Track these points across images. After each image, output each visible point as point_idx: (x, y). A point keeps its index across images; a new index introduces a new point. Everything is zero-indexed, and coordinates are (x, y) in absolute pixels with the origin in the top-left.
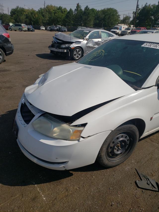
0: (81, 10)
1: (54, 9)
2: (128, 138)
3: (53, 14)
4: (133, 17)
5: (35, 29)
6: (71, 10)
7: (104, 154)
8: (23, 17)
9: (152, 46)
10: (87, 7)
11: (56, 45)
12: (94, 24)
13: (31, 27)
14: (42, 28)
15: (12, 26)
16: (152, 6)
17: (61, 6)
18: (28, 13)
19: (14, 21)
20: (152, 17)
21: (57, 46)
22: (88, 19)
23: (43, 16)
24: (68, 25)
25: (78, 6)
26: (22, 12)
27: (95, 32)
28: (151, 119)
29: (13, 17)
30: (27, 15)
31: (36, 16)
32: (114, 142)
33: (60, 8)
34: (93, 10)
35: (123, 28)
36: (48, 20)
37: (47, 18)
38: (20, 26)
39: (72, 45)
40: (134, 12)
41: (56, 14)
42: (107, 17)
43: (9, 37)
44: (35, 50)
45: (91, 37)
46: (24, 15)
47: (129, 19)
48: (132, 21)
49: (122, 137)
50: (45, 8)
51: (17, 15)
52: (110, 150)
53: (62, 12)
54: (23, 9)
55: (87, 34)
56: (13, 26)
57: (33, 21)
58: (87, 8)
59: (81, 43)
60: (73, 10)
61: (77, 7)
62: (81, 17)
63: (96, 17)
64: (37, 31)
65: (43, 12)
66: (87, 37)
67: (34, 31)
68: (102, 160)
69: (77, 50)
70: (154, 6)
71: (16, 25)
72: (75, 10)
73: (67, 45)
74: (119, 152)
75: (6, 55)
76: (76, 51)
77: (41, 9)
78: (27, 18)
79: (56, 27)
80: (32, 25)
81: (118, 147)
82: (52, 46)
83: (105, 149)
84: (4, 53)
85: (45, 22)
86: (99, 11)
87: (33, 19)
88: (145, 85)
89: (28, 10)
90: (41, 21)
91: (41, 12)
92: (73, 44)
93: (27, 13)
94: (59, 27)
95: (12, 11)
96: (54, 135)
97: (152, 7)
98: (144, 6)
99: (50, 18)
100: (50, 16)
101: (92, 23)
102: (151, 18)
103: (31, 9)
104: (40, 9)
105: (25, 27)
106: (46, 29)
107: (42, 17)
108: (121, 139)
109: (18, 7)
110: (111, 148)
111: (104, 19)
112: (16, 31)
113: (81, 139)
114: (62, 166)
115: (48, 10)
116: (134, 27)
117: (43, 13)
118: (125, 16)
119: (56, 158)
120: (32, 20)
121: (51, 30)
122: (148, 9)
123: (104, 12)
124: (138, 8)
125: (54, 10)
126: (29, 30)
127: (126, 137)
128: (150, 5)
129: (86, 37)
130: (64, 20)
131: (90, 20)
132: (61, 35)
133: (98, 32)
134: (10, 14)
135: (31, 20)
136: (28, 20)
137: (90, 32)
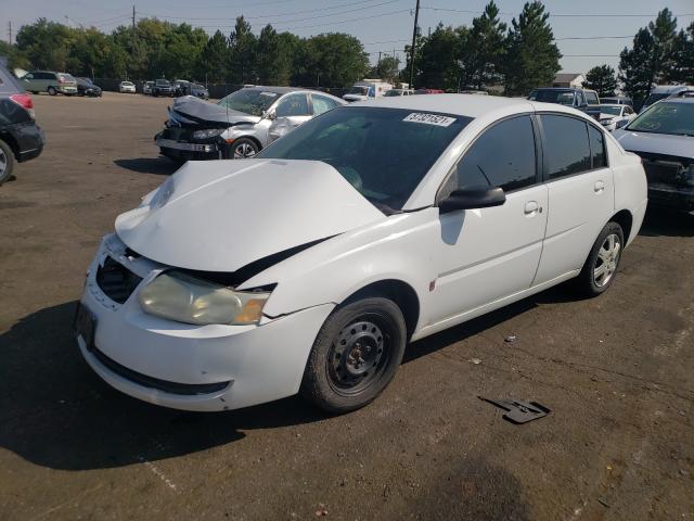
0: (250, 35)
1: (163, 31)
2: (379, 333)
3: (162, 46)
4: (408, 60)
5: (103, 90)
6: (218, 34)
7: (321, 371)
8: (60, 53)
9: (427, 121)
10: (269, 27)
11: (179, 132)
12: (291, 79)
13: (87, 82)
14: (125, 87)
15: (22, 78)
16: (457, 30)
17: (188, 23)
18: (79, 41)
19: (29, 63)
20: (460, 62)
21: (183, 134)
22: (274, 63)
23: (130, 51)
24: (212, 80)
25: (241, 25)
26: (58, 37)
27: (294, 95)
28: (432, 285)
29: (26, 52)
30: (74, 46)
31: (107, 49)
32: (344, 342)
33: (184, 29)
34: (287, 37)
35: (380, 89)
36: (146, 63)
37: (143, 57)
38: (53, 77)
39: (226, 131)
40: (407, 47)
41: (170, 46)
42: (331, 58)
43: (30, 107)
44: (108, 150)
45: (283, 111)
46: (64, 46)
47: (396, 67)
48: (403, 71)
49: (364, 328)
50: (134, 28)
51: (41, 46)
52: (336, 363)
53: (191, 40)
54: (61, 27)
55: (273, 100)
56: (29, 79)
57: (94, 66)
58: (268, 31)
59: (256, 126)
60: (227, 35)
61: (237, 28)
62: (252, 57)
63: (298, 56)
64: (107, 96)
65: (128, 40)
66: (273, 109)
67: (100, 95)
68: (319, 388)
69: (244, 145)
70: (462, 31)
71: (38, 76)
72: (233, 35)
73: (212, 133)
74: (360, 371)
75: (20, 158)
76: (241, 148)
77: (121, 29)
78: (73, 55)
79: (173, 83)
80: (91, 77)
81: (356, 356)
82: (167, 134)
83: (322, 356)
84: (13, 154)
85: (136, 67)
86: (304, 41)
87: (93, 57)
88: (411, 203)
89: (79, 32)
90: (122, 65)
91: (121, 37)
92: (231, 129)
93: (74, 40)
94: (182, 84)
95: (21, 33)
96: (196, 316)
97: (457, 34)
98: (433, 31)
99: (152, 57)
100: (152, 51)
101: (286, 74)
102: (457, 66)
103: (89, 28)
104: (119, 29)
105: (67, 81)
106: (139, 91)
107: (126, 53)
108: (362, 334)
109: (42, 22)
110: (338, 356)
111: (321, 64)
112: (36, 93)
113: (264, 320)
114: (218, 395)
115: (145, 32)
116: (410, 88)
117: (129, 43)
118: (382, 57)
119: (204, 373)
120: (90, 62)
121: (156, 93)
122: (447, 39)
123: (319, 43)
124: (420, 36)
125: (163, 35)
126: (81, 91)
127: (374, 330)
128: (449, 29)
129: (269, 111)
130: (198, 63)
131: (280, 64)
132: (193, 103)
133: (304, 96)
134: (14, 42)
135: (87, 60)
136: (76, 60)
137: (279, 95)
